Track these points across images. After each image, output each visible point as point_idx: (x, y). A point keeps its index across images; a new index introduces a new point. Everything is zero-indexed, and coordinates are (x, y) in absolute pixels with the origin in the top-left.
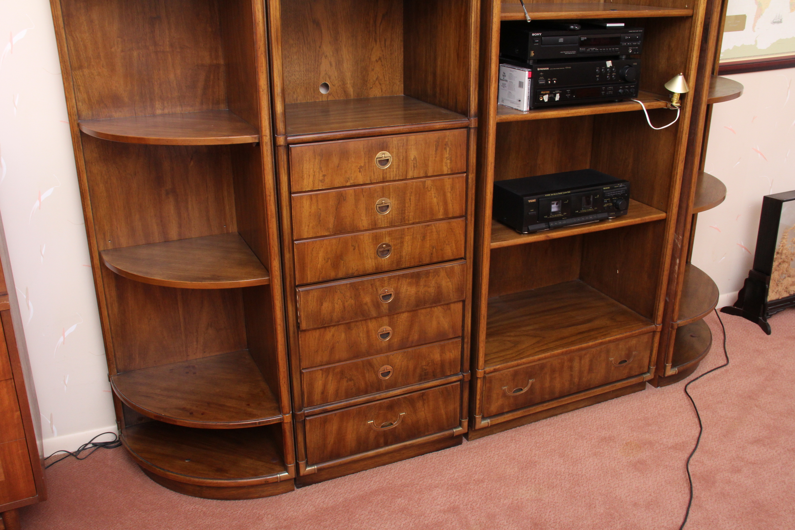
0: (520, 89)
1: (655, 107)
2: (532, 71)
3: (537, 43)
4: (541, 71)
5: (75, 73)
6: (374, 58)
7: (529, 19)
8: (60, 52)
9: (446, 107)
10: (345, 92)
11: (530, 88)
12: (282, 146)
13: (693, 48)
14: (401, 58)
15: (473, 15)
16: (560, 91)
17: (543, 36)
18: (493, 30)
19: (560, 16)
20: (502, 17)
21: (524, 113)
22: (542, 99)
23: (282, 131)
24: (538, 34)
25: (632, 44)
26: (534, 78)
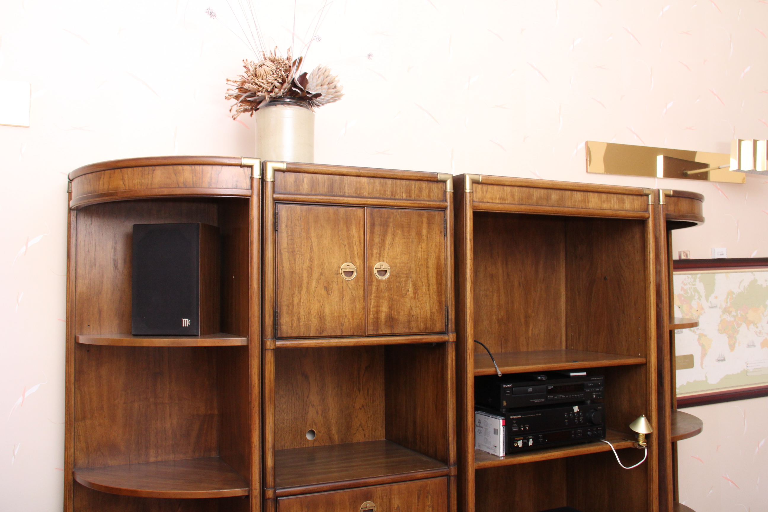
0: (495, 436)
1: (623, 447)
2: (505, 419)
3: (508, 393)
4: (513, 419)
5: (77, 424)
6: (357, 406)
7: (500, 373)
8: (67, 404)
9: (427, 454)
10: (331, 438)
11: (504, 435)
12: (271, 499)
13: (650, 392)
14: (383, 405)
15: (449, 373)
16: (533, 436)
17: (514, 387)
18: (468, 385)
19: (527, 369)
20: (475, 373)
21: (501, 459)
22: (516, 445)
23: (271, 485)
24: (509, 386)
25: (595, 390)
26: (507, 426)
